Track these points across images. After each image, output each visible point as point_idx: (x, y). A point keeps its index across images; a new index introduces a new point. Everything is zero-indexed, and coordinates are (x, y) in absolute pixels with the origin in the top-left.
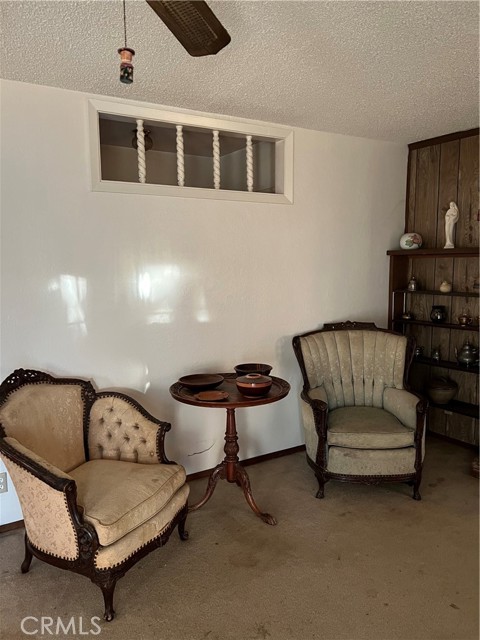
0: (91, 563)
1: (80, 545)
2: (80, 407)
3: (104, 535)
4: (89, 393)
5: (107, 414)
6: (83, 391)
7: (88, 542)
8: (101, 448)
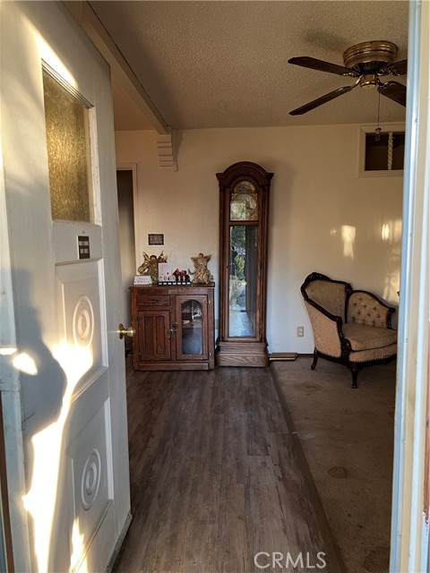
0: (347, 358)
1: (342, 349)
2: (344, 295)
3: (354, 345)
4: (349, 289)
5: (358, 302)
6: (346, 288)
7: (346, 348)
8: (354, 318)
